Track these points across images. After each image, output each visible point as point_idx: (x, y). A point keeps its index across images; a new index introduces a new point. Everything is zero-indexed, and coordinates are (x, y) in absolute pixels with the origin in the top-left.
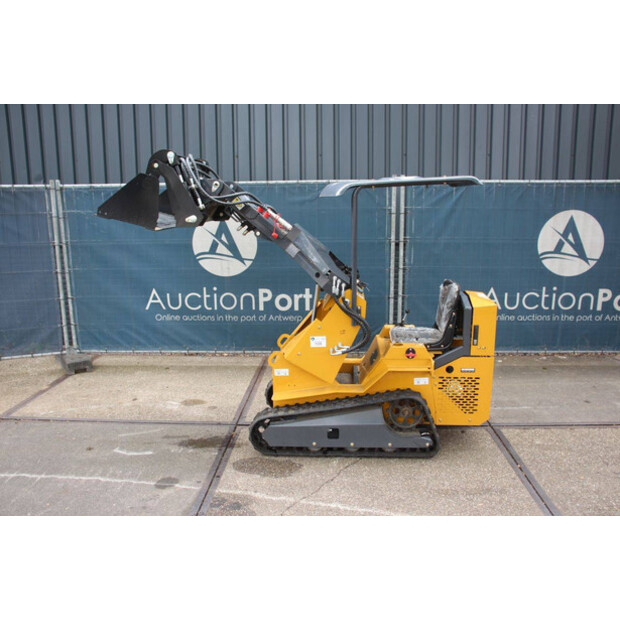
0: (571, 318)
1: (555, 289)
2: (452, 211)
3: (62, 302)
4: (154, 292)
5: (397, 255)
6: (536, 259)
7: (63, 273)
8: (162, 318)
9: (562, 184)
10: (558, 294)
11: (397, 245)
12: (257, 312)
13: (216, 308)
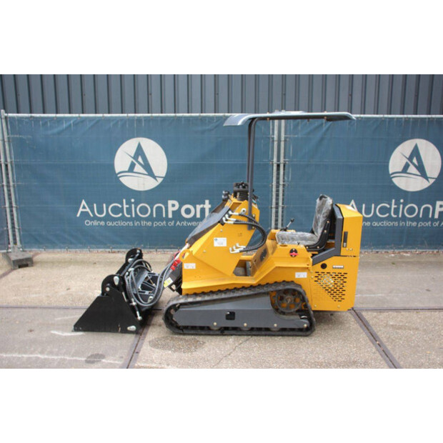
0: (414, 224)
1: (402, 201)
2: (322, 139)
3: (8, 210)
4: (84, 202)
5: (278, 174)
6: (388, 177)
7: (8, 186)
8: (90, 223)
9: (410, 118)
10: (405, 205)
11: (278, 166)
12: (167, 219)
13: (134, 216)
